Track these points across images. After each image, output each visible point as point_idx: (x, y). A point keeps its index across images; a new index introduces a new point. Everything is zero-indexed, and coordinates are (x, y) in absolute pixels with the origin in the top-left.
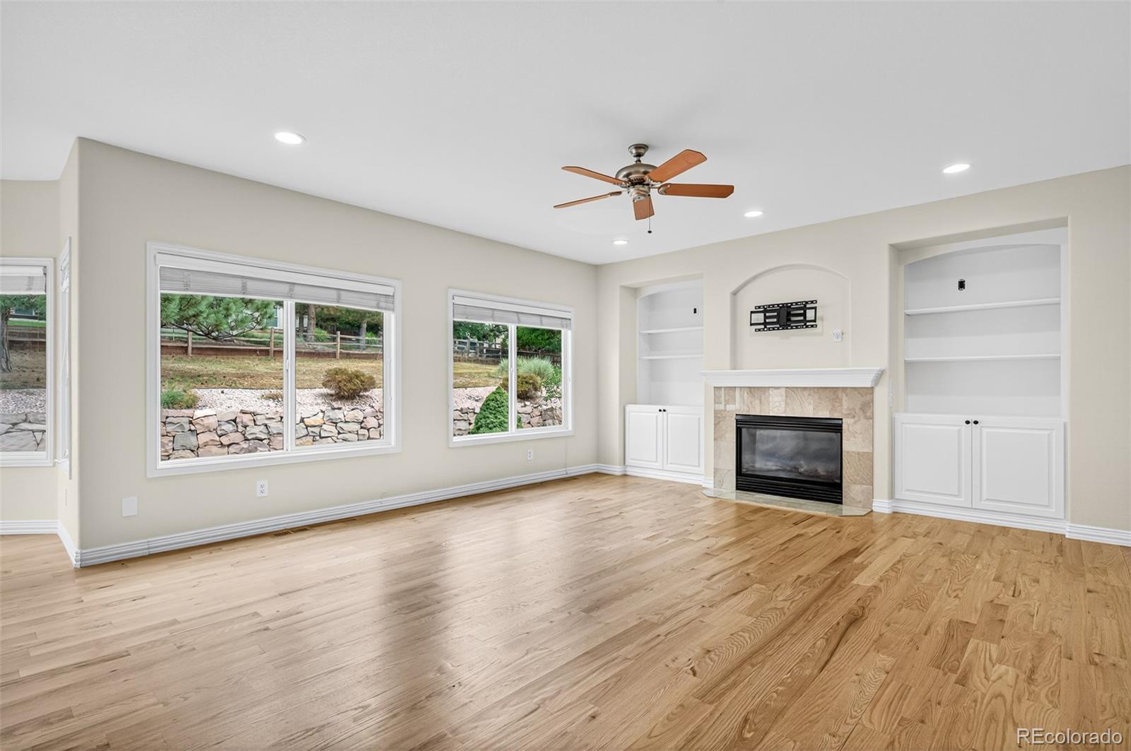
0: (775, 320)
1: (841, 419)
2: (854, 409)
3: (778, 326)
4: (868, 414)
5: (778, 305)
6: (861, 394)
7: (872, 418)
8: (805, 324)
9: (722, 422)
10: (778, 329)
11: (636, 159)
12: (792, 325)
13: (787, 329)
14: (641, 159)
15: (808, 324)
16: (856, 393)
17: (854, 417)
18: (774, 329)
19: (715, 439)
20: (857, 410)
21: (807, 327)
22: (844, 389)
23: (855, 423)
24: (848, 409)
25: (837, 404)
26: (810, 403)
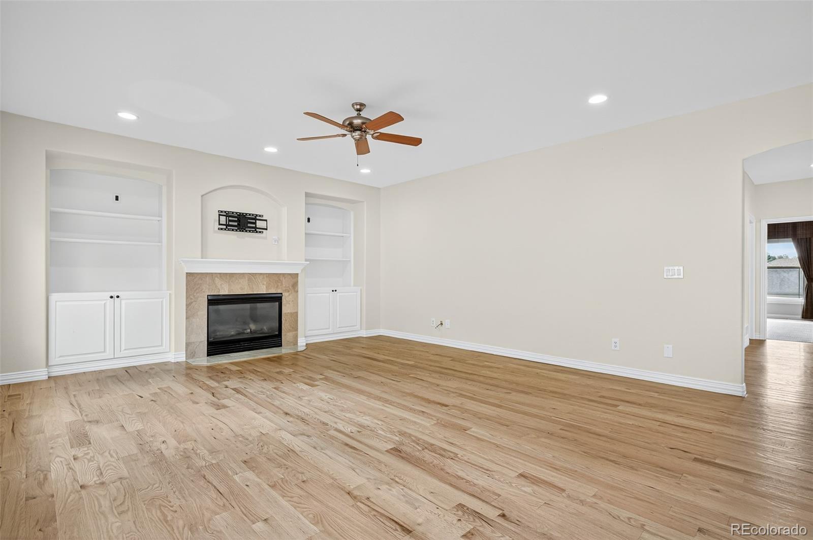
0: (236, 224)
1: (282, 294)
2: (289, 287)
3: (236, 228)
4: (296, 289)
5: (237, 213)
6: (292, 278)
7: (297, 292)
8: (256, 230)
9: (194, 303)
10: (237, 231)
11: (357, 113)
12: (247, 229)
13: (243, 231)
14: (361, 113)
15: (257, 230)
16: (290, 276)
17: (289, 291)
18: (233, 230)
19: (186, 318)
20: (291, 287)
21: (257, 232)
22: (284, 274)
23: (289, 295)
24: (286, 287)
25: (279, 284)
26: (264, 284)
